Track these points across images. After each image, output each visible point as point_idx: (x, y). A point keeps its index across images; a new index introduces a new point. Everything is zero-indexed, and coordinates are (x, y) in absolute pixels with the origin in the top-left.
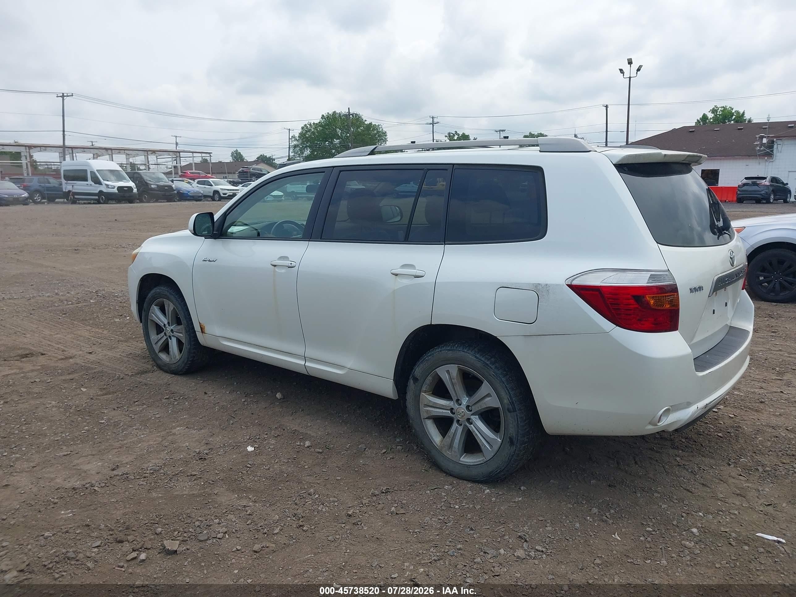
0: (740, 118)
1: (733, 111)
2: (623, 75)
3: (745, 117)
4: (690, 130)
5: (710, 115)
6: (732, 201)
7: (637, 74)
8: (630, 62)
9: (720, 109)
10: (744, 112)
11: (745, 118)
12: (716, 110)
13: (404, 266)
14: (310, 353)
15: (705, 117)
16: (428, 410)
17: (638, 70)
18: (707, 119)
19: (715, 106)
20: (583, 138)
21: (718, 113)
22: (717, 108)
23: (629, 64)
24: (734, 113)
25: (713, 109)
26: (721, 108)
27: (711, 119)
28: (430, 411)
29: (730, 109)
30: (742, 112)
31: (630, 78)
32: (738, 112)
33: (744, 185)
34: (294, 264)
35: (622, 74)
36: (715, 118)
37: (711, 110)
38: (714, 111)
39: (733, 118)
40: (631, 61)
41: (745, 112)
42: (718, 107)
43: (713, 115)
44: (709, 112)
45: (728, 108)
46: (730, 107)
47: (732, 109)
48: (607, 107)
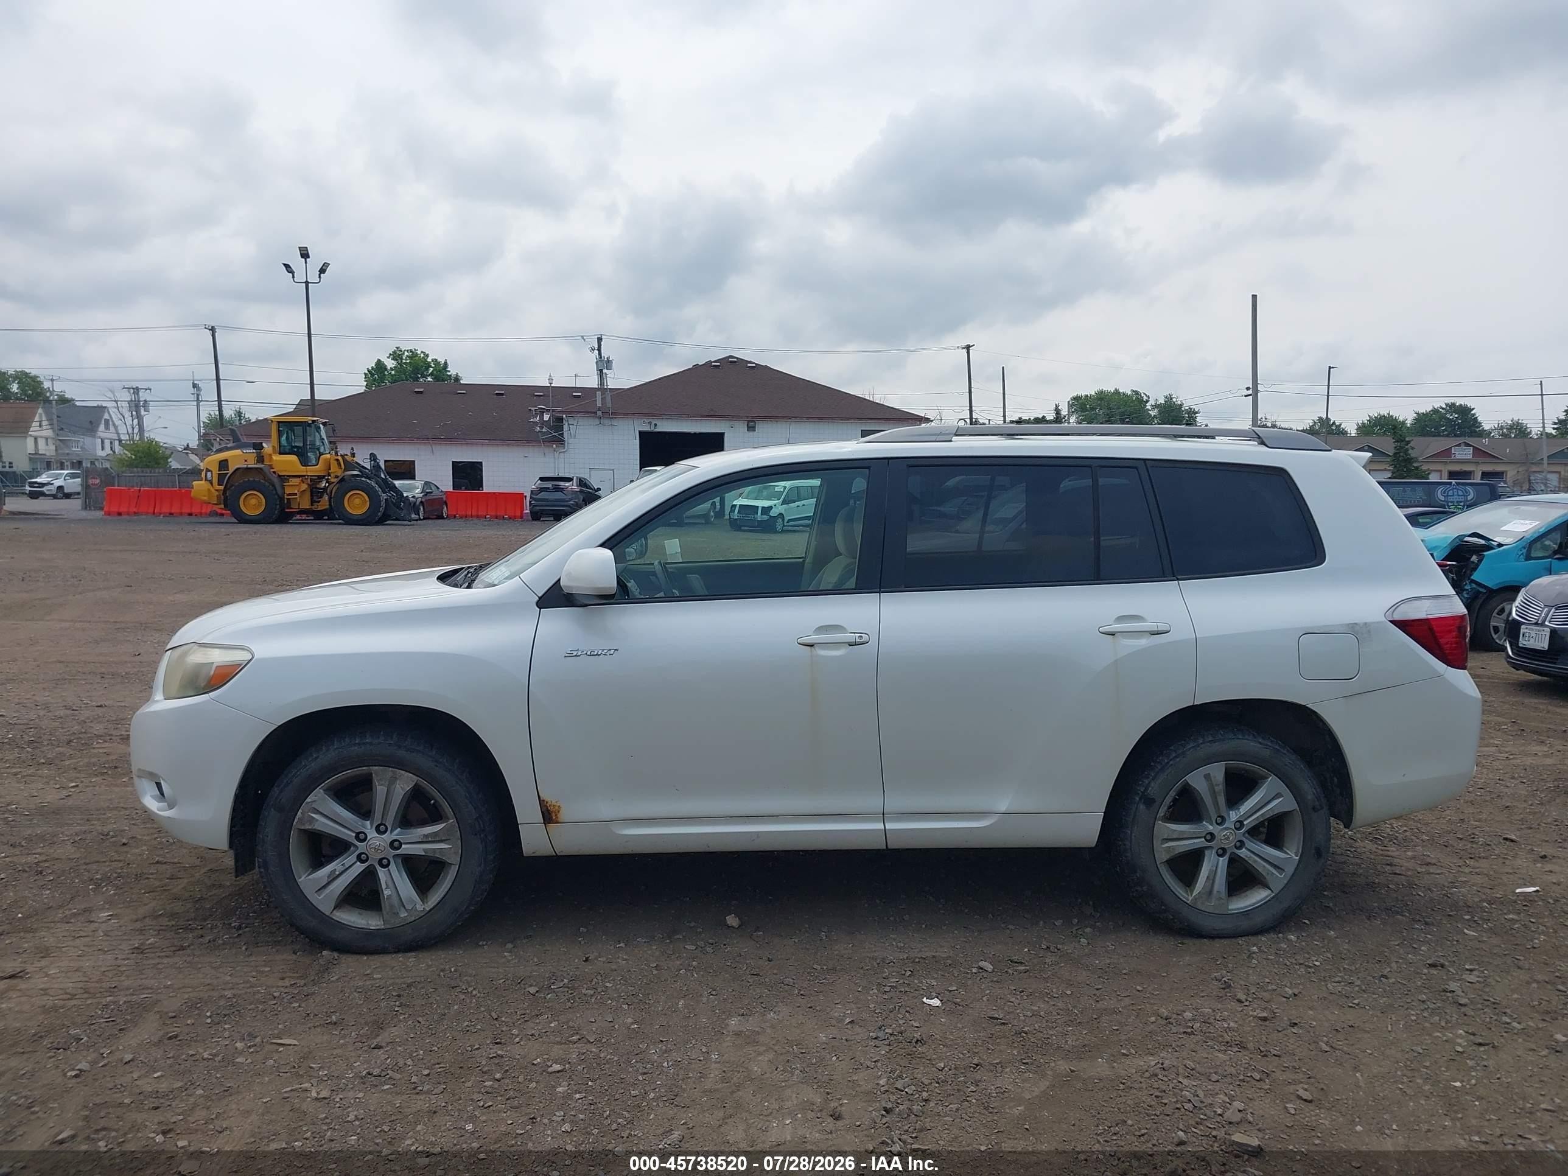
0: (441, 371)
1: (429, 360)
2: (293, 277)
3: (449, 371)
4: (416, 390)
5: (390, 364)
6: (515, 517)
7: (320, 277)
8: (305, 254)
9: (406, 353)
10: (446, 363)
11: (449, 374)
12: (399, 355)
13: (1121, 619)
14: (895, 803)
15: (380, 366)
16: (1169, 847)
17: (322, 271)
18: (386, 369)
19: (397, 348)
20: (150, 389)
21: (404, 361)
22: (401, 351)
23: (302, 257)
24: (430, 363)
25: (394, 352)
26: (407, 351)
27: (391, 369)
28: (1173, 848)
29: (422, 355)
30: (443, 362)
31: (307, 283)
32: (435, 361)
33: (542, 490)
34: (865, 638)
35: (291, 274)
36: (400, 368)
37: (390, 354)
38: (396, 355)
39: (430, 372)
40: (305, 252)
41: (448, 362)
42: (403, 350)
43: (395, 363)
44: (388, 358)
45: (419, 352)
46: (422, 352)
47: (427, 356)
48: (213, 330)
